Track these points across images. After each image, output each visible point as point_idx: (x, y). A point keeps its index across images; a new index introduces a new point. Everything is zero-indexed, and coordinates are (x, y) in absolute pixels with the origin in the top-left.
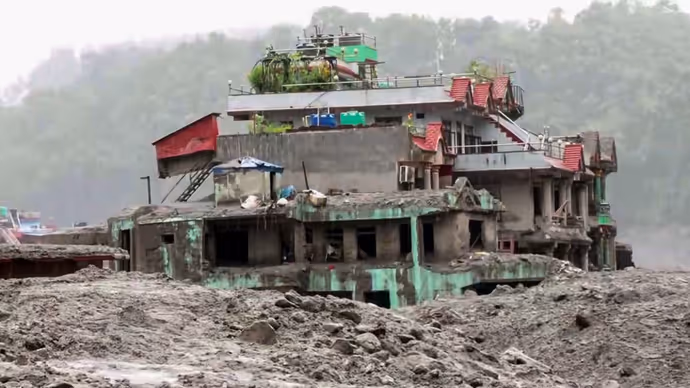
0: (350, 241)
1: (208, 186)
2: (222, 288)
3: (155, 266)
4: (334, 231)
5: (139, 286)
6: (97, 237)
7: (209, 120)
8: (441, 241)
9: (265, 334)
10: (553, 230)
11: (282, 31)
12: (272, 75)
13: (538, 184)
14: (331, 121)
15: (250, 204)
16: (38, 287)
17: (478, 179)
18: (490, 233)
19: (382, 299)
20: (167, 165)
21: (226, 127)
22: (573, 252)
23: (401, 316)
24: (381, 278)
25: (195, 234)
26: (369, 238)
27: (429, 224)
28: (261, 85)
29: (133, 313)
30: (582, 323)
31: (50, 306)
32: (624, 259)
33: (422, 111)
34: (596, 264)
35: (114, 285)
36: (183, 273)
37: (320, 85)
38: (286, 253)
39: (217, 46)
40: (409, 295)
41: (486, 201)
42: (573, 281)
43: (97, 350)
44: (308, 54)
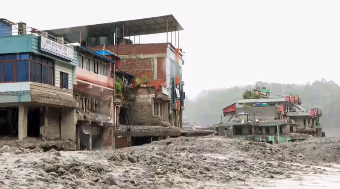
0: (264, 130)
1: (234, 118)
2: (237, 140)
3: (223, 135)
4: (260, 128)
5: (220, 139)
6: (211, 129)
7: (234, 104)
8: (284, 130)
9: (246, 149)
10: (308, 128)
11: (249, 86)
12: (247, 95)
13: (305, 119)
14: (260, 105)
15: (243, 122)
16: (200, 138)
17: (291, 117)
18: (294, 129)
19: (271, 142)
20: (225, 114)
21: (238, 106)
22: (312, 133)
23: (275, 146)
24: (271, 138)
25: (231, 128)
26: (268, 130)
27: (281, 127)
28: (245, 97)
29: (219, 144)
30: (314, 148)
31: (203, 142)
32: (323, 135)
33: (279, 103)
34: (317, 136)
35: (215, 139)
36: (229, 136)
37: (257, 97)
38: (251, 132)
39: (236, 89)
40: (277, 142)
41: (293, 122)
42: (312, 139)
43: (212, 152)
44: (255, 91)
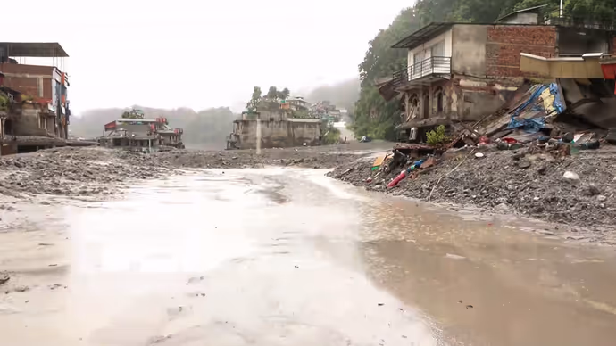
0: (139, 144)
1: (114, 133)
2: (116, 150)
3: (104, 145)
4: (136, 141)
5: (102, 149)
6: (94, 140)
7: (114, 122)
8: (154, 144)
9: (124, 157)
10: (173, 143)
11: (127, 109)
12: (126, 115)
13: (170, 135)
14: (136, 123)
15: (121, 136)
16: (84, 148)
17: (161, 134)
18: (162, 142)
19: (144, 152)
20: (107, 129)
21: (118, 123)
22: (176, 146)
23: (147, 155)
24: (144, 149)
25: (111, 141)
26: (142, 143)
27: (152, 141)
28: (124, 117)
29: (100, 153)
30: (177, 157)
31: (86, 151)
32: (184, 147)
33: (151, 123)
34: (179, 148)
35: (97, 149)
36: (109, 147)
37: (134, 117)
38: (128, 145)
39: (115, 110)
40: (149, 152)
41: (162, 137)
42: (175, 150)
43: (94, 159)
44: (132, 112)
